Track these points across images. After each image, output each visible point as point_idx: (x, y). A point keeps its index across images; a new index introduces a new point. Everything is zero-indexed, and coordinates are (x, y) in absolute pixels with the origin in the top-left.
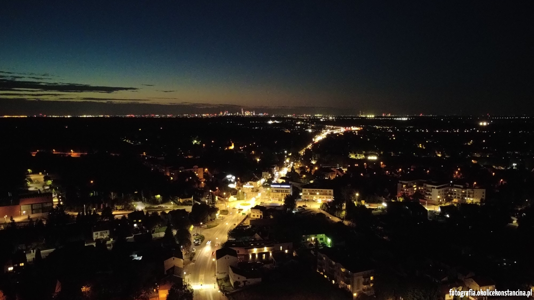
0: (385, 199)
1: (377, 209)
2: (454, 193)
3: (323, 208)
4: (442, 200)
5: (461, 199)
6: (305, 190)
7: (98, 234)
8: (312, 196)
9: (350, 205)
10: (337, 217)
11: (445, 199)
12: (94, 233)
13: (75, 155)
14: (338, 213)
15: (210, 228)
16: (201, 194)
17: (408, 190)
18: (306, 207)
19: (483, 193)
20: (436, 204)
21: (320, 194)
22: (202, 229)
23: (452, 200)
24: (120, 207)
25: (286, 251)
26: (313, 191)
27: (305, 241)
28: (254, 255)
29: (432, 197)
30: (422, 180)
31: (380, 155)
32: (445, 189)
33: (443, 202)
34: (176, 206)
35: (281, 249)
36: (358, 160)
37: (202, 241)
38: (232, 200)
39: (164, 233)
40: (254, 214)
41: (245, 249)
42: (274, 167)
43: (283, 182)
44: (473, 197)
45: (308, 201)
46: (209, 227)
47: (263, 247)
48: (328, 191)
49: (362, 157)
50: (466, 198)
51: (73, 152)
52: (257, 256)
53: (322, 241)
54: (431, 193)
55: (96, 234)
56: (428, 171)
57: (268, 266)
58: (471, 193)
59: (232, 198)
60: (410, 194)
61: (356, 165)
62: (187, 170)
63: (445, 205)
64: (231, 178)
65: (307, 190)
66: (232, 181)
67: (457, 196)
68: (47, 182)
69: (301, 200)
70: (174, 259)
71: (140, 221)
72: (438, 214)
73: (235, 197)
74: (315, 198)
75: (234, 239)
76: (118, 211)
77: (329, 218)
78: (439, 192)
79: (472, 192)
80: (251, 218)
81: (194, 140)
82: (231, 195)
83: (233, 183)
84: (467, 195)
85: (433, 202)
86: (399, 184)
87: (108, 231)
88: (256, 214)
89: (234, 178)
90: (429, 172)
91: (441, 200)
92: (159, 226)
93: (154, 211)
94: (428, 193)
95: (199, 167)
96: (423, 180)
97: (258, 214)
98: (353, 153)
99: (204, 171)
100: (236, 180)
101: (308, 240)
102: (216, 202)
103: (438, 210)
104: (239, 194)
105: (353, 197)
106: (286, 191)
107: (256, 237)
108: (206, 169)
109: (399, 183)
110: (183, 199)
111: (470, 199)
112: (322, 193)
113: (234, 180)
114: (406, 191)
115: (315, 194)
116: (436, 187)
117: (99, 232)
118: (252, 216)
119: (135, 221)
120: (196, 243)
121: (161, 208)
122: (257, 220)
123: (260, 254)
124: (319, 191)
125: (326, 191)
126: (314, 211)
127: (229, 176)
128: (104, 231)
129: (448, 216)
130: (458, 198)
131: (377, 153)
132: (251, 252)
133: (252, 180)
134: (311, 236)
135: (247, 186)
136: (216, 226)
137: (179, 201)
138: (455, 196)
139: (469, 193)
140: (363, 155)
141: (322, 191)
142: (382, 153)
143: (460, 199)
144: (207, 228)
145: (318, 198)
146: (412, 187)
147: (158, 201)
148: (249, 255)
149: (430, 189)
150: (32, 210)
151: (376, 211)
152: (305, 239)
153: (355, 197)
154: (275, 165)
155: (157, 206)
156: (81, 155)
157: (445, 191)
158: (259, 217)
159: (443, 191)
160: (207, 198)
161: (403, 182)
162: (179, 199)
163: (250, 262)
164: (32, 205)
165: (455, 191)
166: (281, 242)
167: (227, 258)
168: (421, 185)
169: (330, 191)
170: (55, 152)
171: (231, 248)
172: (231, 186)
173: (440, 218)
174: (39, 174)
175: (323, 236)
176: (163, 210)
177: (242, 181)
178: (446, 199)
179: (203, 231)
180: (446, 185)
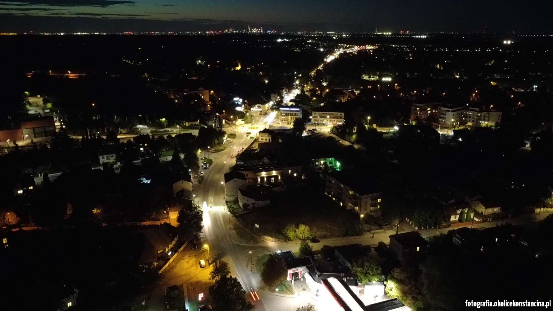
0: (397, 122)
1: (388, 132)
2: (468, 116)
3: (333, 132)
4: (456, 124)
5: (475, 122)
6: (315, 114)
7: (104, 158)
8: (322, 119)
9: (361, 129)
10: (348, 141)
11: (459, 123)
12: (101, 157)
13: (72, 76)
14: (348, 137)
16: (207, 118)
17: (421, 113)
18: (316, 130)
19: (499, 116)
20: (449, 128)
21: (331, 118)
22: (210, 153)
23: (467, 123)
24: (125, 130)
25: (295, 175)
26: (323, 114)
27: (314, 165)
28: (262, 178)
29: (445, 120)
30: (436, 103)
31: (395, 76)
32: (461, 112)
34: (182, 130)
35: (290, 173)
36: (372, 81)
37: (210, 165)
38: (240, 124)
39: (172, 157)
40: (262, 138)
41: (254, 172)
42: (283, 89)
43: (292, 104)
44: (488, 121)
45: (318, 124)
46: (217, 151)
47: (272, 171)
48: (339, 114)
49: (377, 78)
50: (480, 122)
51: (71, 73)
52: (265, 179)
53: (331, 165)
54: (445, 117)
55: (102, 158)
56: (444, 93)
57: (276, 189)
58: (487, 117)
59: (239, 121)
60: (423, 117)
61: (369, 87)
62: (192, 92)
63: (459, 129)
64: (239, 101)
65: (317, 113)
66: (240, 103)
68: (47, 105)
69: (311, 123)
70: (182, 182)
71: (146, 145)
72: (451, 138)
73: (242, 120)
74: (325, 121)
75: (243, 163)
76: (123, 135)
77: (339, 142)
78: (454, 115)
79: (488, 115)
80: (260, 142)
81: (198, 60)
82: (239, 118)
83: (241, 106)
84: (482, 118)
85: (446, 126)
86: (412, 107)
87: (114, 155)
88: (264, 138)
89: (241, 100)
90: (445, 95)
91: (454, 124)
92: (166, 150)
93: (159, 134)
94: (442, 116)
95: (205, 89)
96: (438, 103)
97: (266, 138)
98: (366, 74)
99: (210, 92)
100: (244, 103)
101: (317, 163)
102: (223, 126)
103: (451, 133)
104: (247, 117)
105: (364, 121)
106: (295, 114)
107: (265, 161)
108: (212, 92)
109: (413, 105)
110: (189, 123)
111: (485, 122)
112: (332, 116)
113: (241, 102)
114: (420, 114)
115: (325, 117)
116: (451, 110)
117: (105, 156)
118: (260, 139)
119: (141, 145)
120: (204, 166)
121: (167, 132)
122: (265, 143)
123: (269, 178)
124: (329, 114)
125: (337, 114)
126: (323, 135)
127: (236, 99)
128: (110, 155)
129: (460, 140)
130: (473, 121)
131: (392, 75)
132: (260, 175)
133: (260, 102)
134: (320, 159)
135: (255, 109)
136: (224, 150)
137: (186, 125)
138: (470, 119)
139: (484, 117)
140: (377, 76)
141: (332, 114)
142: (397, 74)
144: (215, 152)
145: (328, 121)
146: (426, 110)
147: (163, 125)
148: (258, 179)
149: (444, 113)
150: (35, 133)
151: (388, 135)
152: (314, 163)
153: (366, 121)
154: (284, 87)
155: (163, 130)
156: (80, 76)
157: (460, 114)
158: (268, 141)
159: (457, 114)
160: (214, 121)
161: (417, 105)
162: (185, 122)
163: (259, 185)
164: (34, 129)
165: (470, 114)
166: (290, 166)
167: (236, 181)
168: (436, 108)
169: (341, 114)
170: (52, 73)
171: (239, 171)
172: (238, 109)
173: (453, 142)
174: (37, 96)
175: (332, 159)
176: (169, 134)
177: (249, 104)
179: (211, 155)
180: (461, 108)
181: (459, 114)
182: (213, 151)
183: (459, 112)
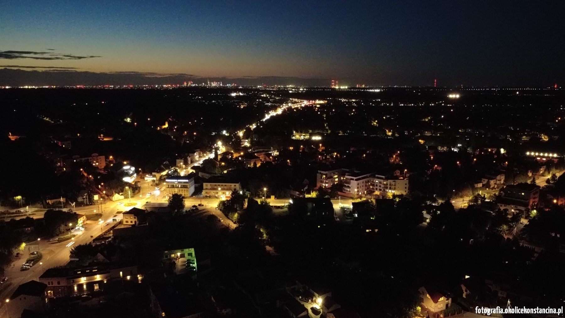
2: (375, 185)
3: (220, 208)
4: (363, 193)
5: (383, 191)
6: (207, 185)
8: (214, 191)
9: (252, 204)
10: (231, 220)
14: (231, 215)
15: (60, 243)
16: (78, 193)
17: (327, 181)
18: (203, 205)
19: (406, 184)
20: (351, 199)
22: (49, 244)
23: (374, 192)
25: (128, 277)
26: (216, 185)
27: (168, 258)
28: (80, 286)
29: (350, 190)
30: (343, 170)
31: (327, 134)
32: (366, 180)
33: (363, 195)
35: (121, 276)
37: (35, 263)
38: (117, 199)
40: (127, 220)
41: (67, 279)
44: (395, 189)
46: (59, 241)
47: (95, 274)
48: (233, 185)
49: (307, 137)
50: (387, 190)
52: (85, 287)
54: (349, 186)
58: (393, 185)
59: (117, 196)
60: (329, 186)
61: (292, 148)
62: (83, 159)
64: (130, 169)
65: (209, 184)
66: (130, 172)
67: (378, 188)
69: (202, 196)
73: (122, 195)
74: (217, 193)
75: (77, 259)
77: (220, 221)
78: (358, 184)
79: (393, 183)
80: (124, 225)
85: (351, 196)
88: (129, 220)
89: (133, 169)
94: (347, 185)
95: (99, 155)
97: (132, 220)
99: (107, 158)
100: (136, 171)
103: (350, 206)
104: (126, 191)
106: (184, 186)
109: (318, 173)
110: (52, 200)
111: (391, 191)
112: (225, 188)
113: (133, 171)
115: (217, 189)
116: (355, 178)
118: (125, 222)
120: (24, 266)
121: (20, 213)
123: (90, 285)
124: (222, 185)
125: (231, 186)
126: (209, 211)
127: (126, 167)
129: (356, 215)
130: (380, 190)
131: (324, 133)
132: (78, 282)
134: (177, 251)
135: (149, 179)
136: (70, 238)
138: (377, 187)
139: (390, 185)
140: (308, 135)
141: (225, 185)
142: (329, 132)
143: (381, 192)
144: (57, 241)
145: (221, 193)
146: (332, 177)
147: (18, 204)
148: (74, 287)
149: (349, 181)
151: (282, 210)
153: (263, 192)
155: (15, 211)
157: (366, 182)
158: (133, 223)
159: (363, 183)
161: (323, 172)
162: (48, 199)
163: (75, 295)
165: (377, 182)
166: (122, 266)
168: (343, 175)
169: (235, 186)
176: (18, 216)
177: (144, 172)
178: (367, 192)
179: (48, 247)
180: (367, 176)
181: (364, 182)
182: (56, 240)
183: (364, 180)
